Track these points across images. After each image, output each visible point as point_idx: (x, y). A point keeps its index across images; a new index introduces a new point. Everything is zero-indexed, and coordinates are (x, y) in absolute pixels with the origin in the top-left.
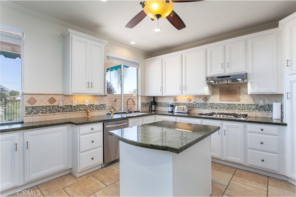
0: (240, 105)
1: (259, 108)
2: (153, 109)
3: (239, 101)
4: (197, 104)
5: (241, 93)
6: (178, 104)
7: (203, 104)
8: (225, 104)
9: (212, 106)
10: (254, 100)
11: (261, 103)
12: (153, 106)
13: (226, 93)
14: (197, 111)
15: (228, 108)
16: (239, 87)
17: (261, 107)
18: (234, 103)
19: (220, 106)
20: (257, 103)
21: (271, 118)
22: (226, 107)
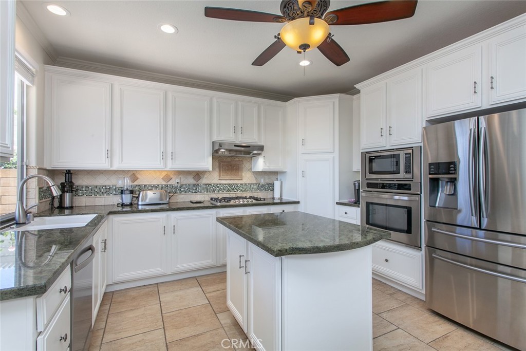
0: (242, 184)
1: (261, 187)
2: (67, 204)
3: (242, 180)
4: (182, 186)
5: (244, 169)
6: (143, 188)
7: (194, 185)
8: (226, 184)
9: (208, 188)
10: (256, 178)
11: (262, 182)
12: (67, 196)
13: (227, 168)
14: (183, 198)
15: (228, 191)
16: (242, 161)
17: (262, 187)
18: (236, 182)
19: (218, 187)
20: (258, 182)
21: (273, 198)
22: (227, 189)
